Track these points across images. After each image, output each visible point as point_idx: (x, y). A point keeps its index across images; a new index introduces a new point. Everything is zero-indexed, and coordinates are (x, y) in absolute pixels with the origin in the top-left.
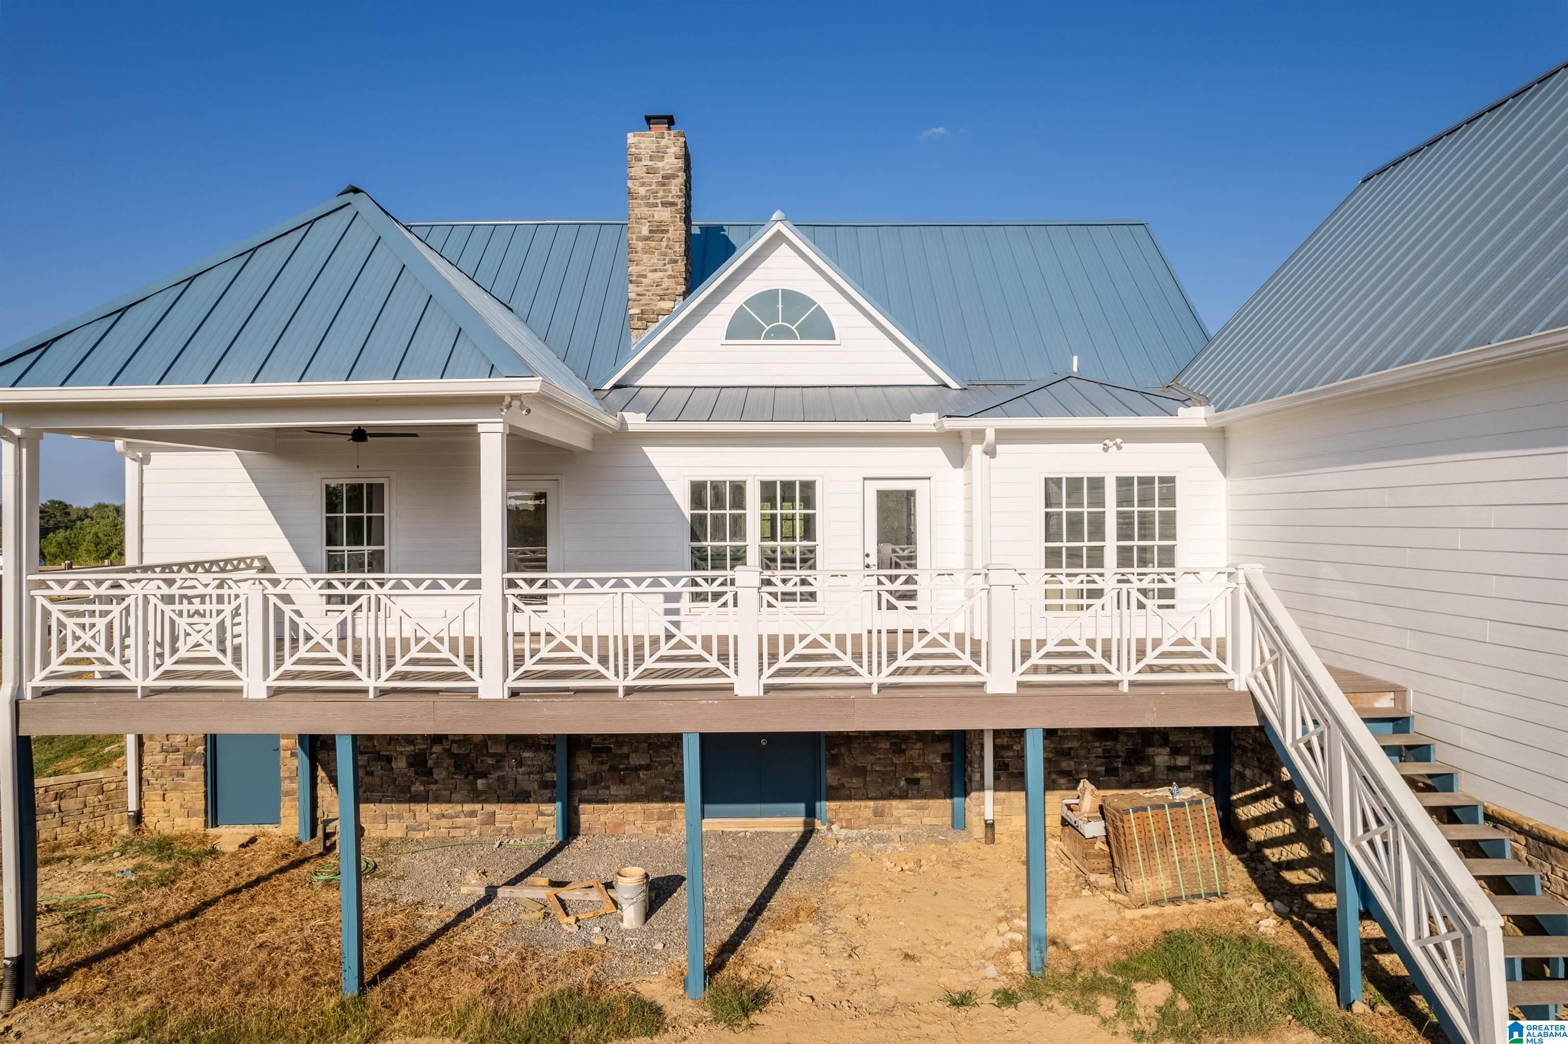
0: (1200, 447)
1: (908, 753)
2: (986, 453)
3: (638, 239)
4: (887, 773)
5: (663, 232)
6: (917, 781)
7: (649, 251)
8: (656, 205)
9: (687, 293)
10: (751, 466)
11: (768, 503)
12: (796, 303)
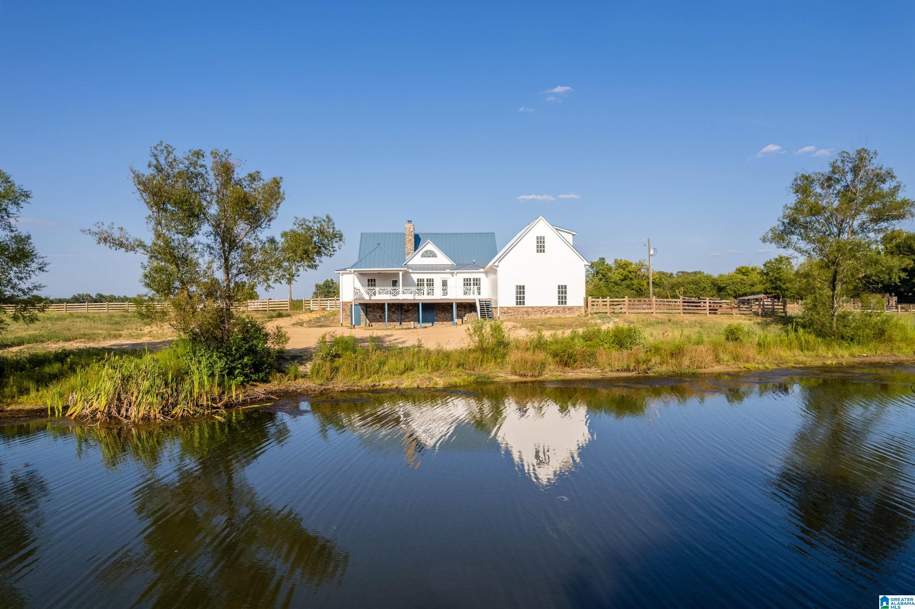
0: (484, 274)
1: (444, 311)
2: (456, 275)
3: (407, 241)
6: (446, 317)
7: (408, 243)
8: (410, 236)
9: (415, 250)
10: (425, 277)
11: (427, 281)
12: (431, 252)
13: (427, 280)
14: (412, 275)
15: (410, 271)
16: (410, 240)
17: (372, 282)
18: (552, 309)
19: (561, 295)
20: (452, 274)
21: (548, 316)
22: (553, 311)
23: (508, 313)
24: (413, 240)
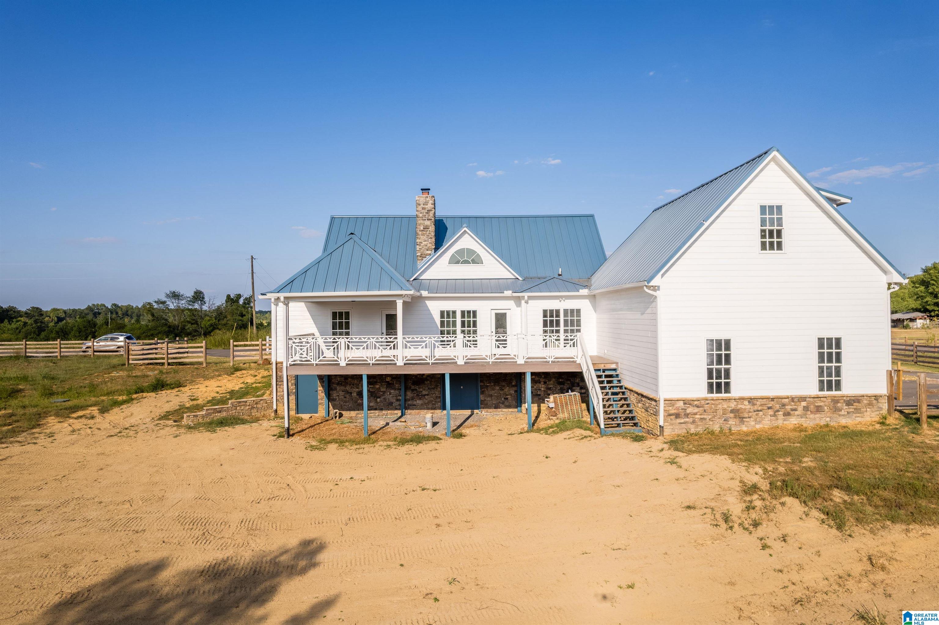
0: (588, 301)
1: (504, 390)
2: (526, 302)
3: (419, 231)
4: (499, 396)
5: (428, 228)
6: (507, 399)
7: (423, 235)
8: (425, 220)
9: (436, 249)
10: (458, 306)
11: (463, 316)
12: (471, 252)
13: (463, 313)
14: (429, 303)
15: (425, 293)
16: (426, 228)
17: (341, 318)
18: (804, 404)
19: (826, 364)
20: (518, 301)
21: (793, 421)
22: (806, 409)
23: (687, 415)
24: (432, 228)
